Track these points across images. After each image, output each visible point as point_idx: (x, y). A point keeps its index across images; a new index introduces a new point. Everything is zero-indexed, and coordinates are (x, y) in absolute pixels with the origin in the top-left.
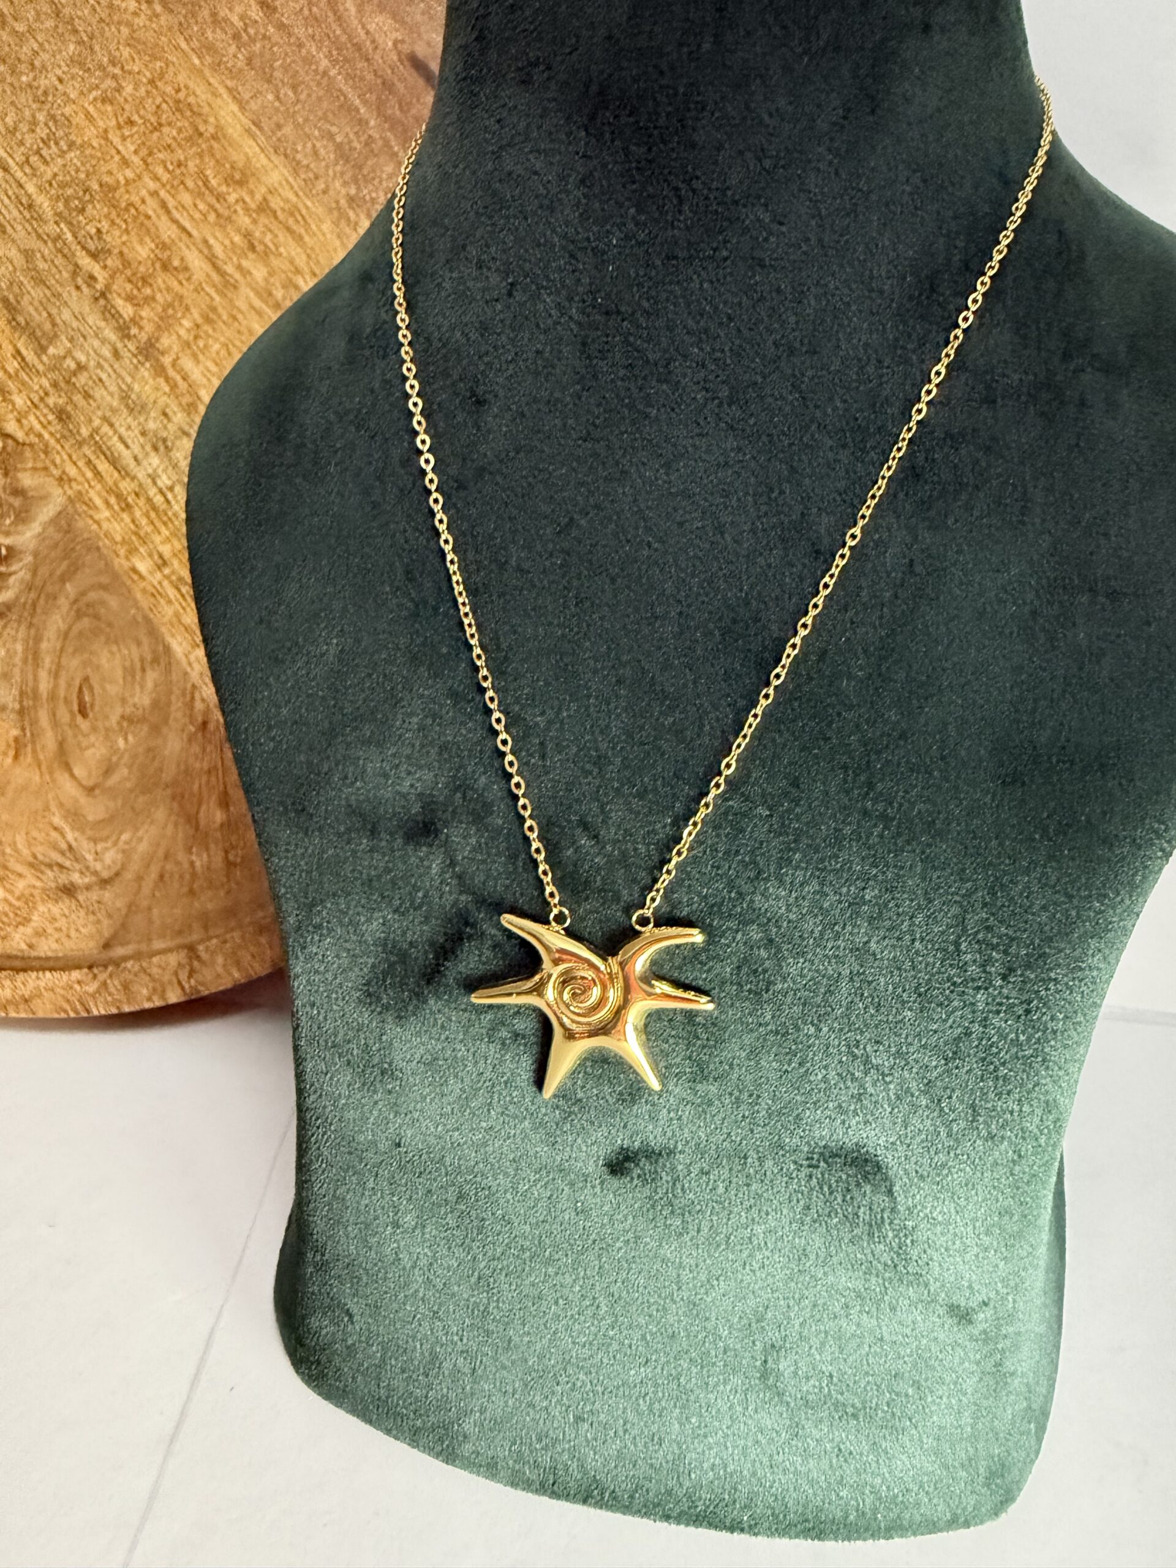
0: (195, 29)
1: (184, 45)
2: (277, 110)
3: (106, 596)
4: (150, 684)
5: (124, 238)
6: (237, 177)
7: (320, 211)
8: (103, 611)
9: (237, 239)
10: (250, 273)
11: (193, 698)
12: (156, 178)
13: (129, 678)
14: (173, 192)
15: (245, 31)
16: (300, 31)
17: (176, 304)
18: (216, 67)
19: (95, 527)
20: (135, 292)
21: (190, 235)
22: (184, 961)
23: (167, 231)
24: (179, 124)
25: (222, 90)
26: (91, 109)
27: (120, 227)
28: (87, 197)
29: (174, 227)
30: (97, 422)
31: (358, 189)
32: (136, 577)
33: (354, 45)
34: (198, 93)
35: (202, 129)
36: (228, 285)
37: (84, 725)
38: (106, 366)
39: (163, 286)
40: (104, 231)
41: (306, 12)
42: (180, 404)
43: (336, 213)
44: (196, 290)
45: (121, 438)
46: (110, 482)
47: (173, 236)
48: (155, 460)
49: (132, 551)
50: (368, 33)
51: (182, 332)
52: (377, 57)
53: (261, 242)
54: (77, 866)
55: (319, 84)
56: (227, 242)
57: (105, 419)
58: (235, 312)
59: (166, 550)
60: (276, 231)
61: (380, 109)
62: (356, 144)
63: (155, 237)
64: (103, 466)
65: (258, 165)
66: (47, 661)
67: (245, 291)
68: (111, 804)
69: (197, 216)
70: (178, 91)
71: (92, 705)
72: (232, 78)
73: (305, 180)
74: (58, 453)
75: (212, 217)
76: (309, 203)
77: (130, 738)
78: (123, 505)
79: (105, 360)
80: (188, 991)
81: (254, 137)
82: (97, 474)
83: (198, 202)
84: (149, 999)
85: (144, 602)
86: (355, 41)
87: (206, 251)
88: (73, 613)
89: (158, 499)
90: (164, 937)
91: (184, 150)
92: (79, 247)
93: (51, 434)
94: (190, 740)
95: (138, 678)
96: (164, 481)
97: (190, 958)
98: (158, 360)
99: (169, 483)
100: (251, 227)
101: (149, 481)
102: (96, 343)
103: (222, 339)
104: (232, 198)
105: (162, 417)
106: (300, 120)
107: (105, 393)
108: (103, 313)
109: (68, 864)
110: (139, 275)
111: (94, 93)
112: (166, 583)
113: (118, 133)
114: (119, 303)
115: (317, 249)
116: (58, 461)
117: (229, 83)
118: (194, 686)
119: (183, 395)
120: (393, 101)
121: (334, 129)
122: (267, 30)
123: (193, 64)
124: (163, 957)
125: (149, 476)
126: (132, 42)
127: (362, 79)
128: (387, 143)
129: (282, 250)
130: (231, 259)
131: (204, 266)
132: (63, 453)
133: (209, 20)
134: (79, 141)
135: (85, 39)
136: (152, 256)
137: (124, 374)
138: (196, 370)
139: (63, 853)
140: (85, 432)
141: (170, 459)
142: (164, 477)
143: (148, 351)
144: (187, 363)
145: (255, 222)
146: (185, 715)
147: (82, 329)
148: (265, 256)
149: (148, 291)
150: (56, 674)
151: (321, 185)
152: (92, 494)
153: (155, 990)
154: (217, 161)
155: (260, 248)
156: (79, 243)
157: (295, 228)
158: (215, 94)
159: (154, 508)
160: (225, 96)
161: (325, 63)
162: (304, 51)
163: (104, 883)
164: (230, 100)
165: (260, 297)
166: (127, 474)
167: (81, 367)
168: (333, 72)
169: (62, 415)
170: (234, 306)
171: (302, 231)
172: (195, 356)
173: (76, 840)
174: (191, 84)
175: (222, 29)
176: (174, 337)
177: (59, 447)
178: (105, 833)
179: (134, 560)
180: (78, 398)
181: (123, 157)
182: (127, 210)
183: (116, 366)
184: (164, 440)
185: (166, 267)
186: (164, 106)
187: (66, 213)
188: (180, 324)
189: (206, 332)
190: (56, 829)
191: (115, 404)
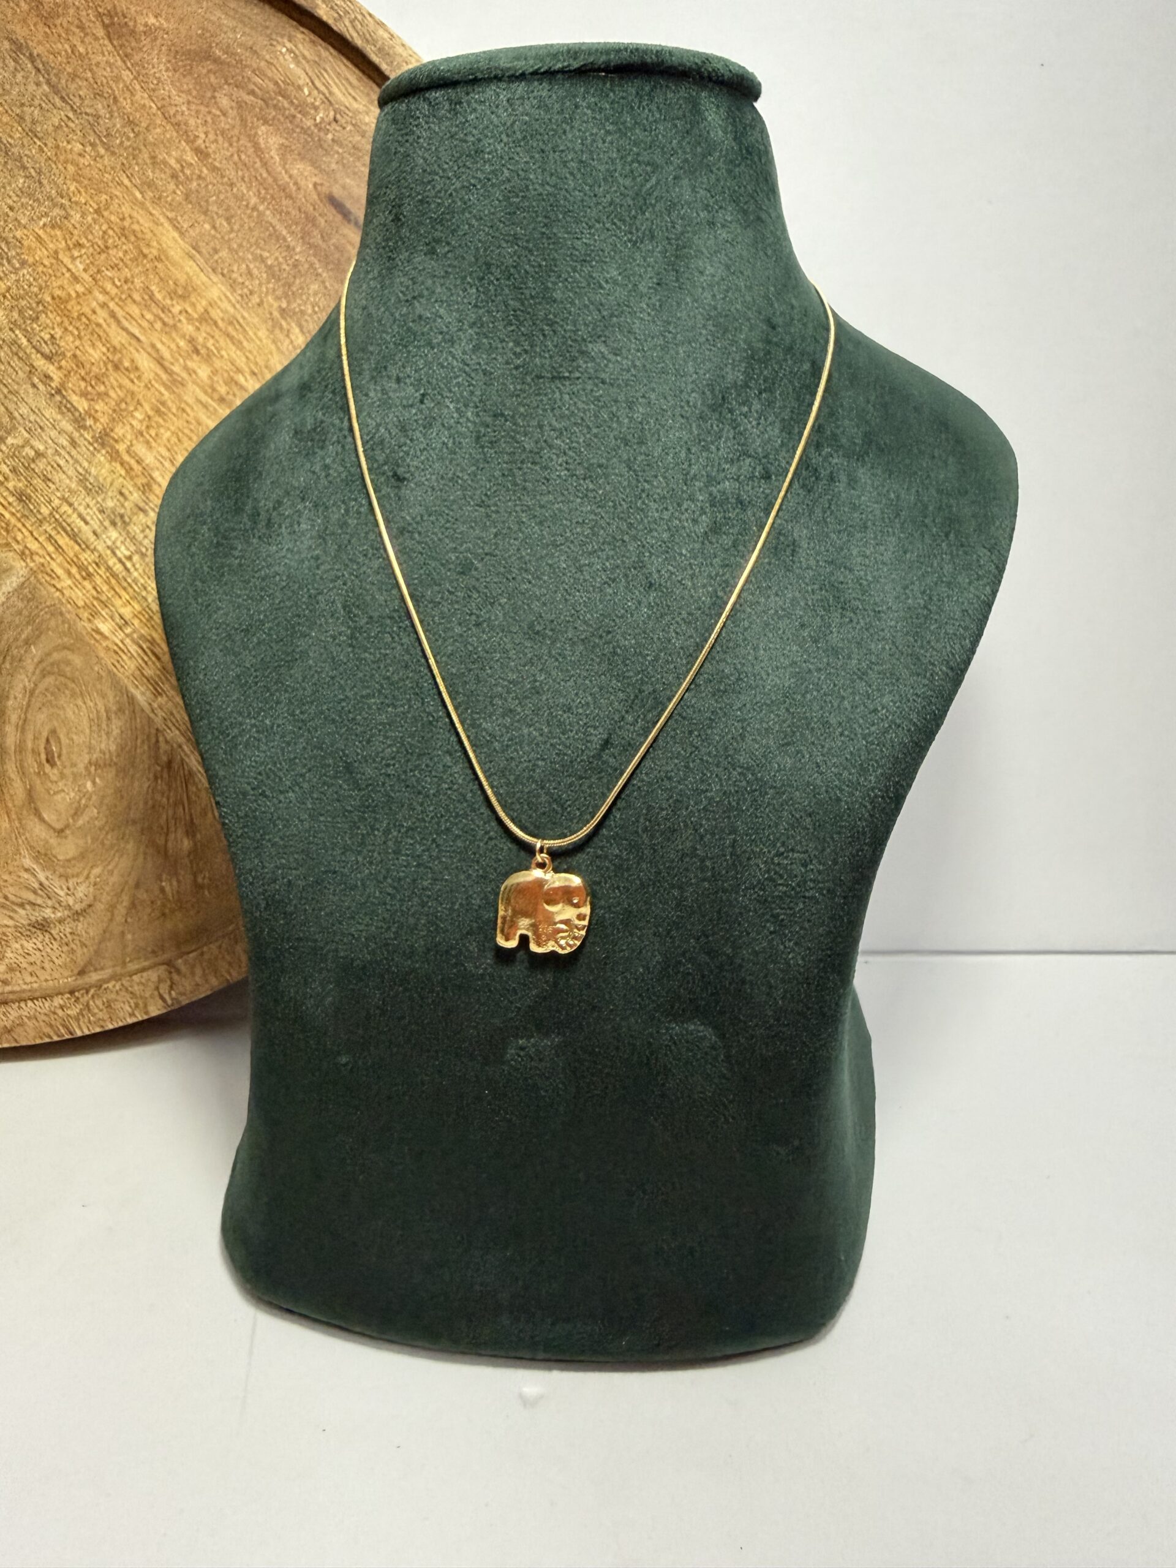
0: (137, 168)
1: (126, 182)
2: (214, 237)
3: (70, 656)
4: (116, 732)
5: (77, 343)
6: (180, 292)
7: (256, 320)
8: (68, 669)
9: (182, 343)
10: (195, 372)
11: (157, 741)
12: (105, 292)
13: (95, 728)
14: (121, 303)
15: (182, 171)
16: (231, 173)
17: (128, 400)
18: (157, 200)
19: (58, 594)
20: (89, 388)
21: (138, 340)
22: (165, 975)
23: (118, 338)
24: (124, 247)
25: (162, 220)
26: (41, 232)
27: (72, 334)
28: (41, 308)
29: (124, 334)
30: (57, 502)
31: (289, 303)
32: (98, 637)
33: (279, 186)
34: (141, 221)
35: (146, 251)
36: (175, 383)
37: (53, 773)
38: (63, 452)
39: (115, 383)
40: (57, 336)
41: (236, 157)
42: (135, 485)
43: (270, 323)
44: (146, 386)
45: (80, 516)
46: (71, 554)
47: (123, 341)
48: (114, 534)
49: (94, 614)
50: (291, 177)
51: (134, 423)
52: (300, 196)
53: (205, 346)
54: (50, 903)
55: (250, 217)
56: (173, 346)
57: (64, 499)
58: (183, 405)
59: (127, 612)
60: (217, 337)
61: (305, 236)
62: (284, 266)
63: (106, 341)
64: (63, 540)
65: (199, 283)
66: (14, 718)
67: (191, 386)
68: (81, 842)
69: (145, 324)
70: (123, 219)
71: (59, 756)
72: (172, 210)
73: (242, 296)
74: (19, 530)
75: (158, 325)
76: (246, 315)
77: (97, 780)
78: (84, 574)
79: (63, 447)
80: (169, 1002)
81: (192, 257)
82: (58, 547)
83: (145, 313)
84: (132, 1015)
85: (108, 660)
86: (280, 183)
87: (155, 355)
88: (38, 672)
89: (118, 568)
90: (139, 958)
91: (130, 270)
92: (33, 351)
93: (13, 514)
94: (156, 778)
95: (104, 726)
96: (122, 552)
97: (170, 973)
98: (112, 447)
99: (128, 553)
100: (194, 334)
101: (109, 552)
102: (53, 434)
103: (173, 428)
104: (176, 309)
105: (118, 497)
106: (235, 246)
107: (64, 476)
108: (60, 408)
109: (39, 901)
110: (92, 374)
111: (44, 220)
112: (128, 641)
113: (67, 253)
114: (74, 399)
115: (255, 353)
116: (20, 537)
117: (171, 215)
118: (157, 730)
119: (137, 476)
120: (316, 233)
121: (266, 254)
122: (201, 171)
123: (136, 199)
124: (145, 974)
125: (108, 547)
126: (77, 178)
127: (288, 213)
128: (312, 265)
129: (223, 353)
130: (177, 360)
131: (152, 365)
132: (24, 530)
133: (148, 161)
134: (31, 260)
135: (33, 174)
136: (104, 358)
137: (80, 458)
138: (148, 454)
139: (35, 892)
140: (45, 511)
141: (128, 533)
142: (123, 548)
143: (104, 439)
144: (140, 449)
145: (198, 329)
146: (150, 757)
147: (38, 420)
148: (208, 358)
149: (102, 388)
150: (22, 728)
151: (255, 299)
152: (54, 565)
153: (137, 1005)
154: (161, 279)
155: (203, 351)
156: (34, 347)
157: (234, 333)
158: (157, 223)
159: (114, 575)
160: (167, 224)
161: (254, 200)
162: (235, 190)
163: (77, 915)
164: (170, 228)
165: (206, 392)
166: (88, 547)
167: (39, 455)
168: (261, 208)
169: (22, 497)
170: (181, 400)
171: (241, 337)
172: (148, 442)
173: (47, 878)
174: (135, 214)
175: (161, 170)
176: (128, 427)
177: (19, 525)
178: (76, 870)
179: (96, 622)
180: (38, 482)
181: (72, 274)
182: (79, 319)
183: (74, 452)
184: (122, 516)
185: (116, 367)
186: (111, 232)
187: (20, 322)
188: (132, 416)
189: (157, 423)
190: (26, 870)
191: (73, 486)
